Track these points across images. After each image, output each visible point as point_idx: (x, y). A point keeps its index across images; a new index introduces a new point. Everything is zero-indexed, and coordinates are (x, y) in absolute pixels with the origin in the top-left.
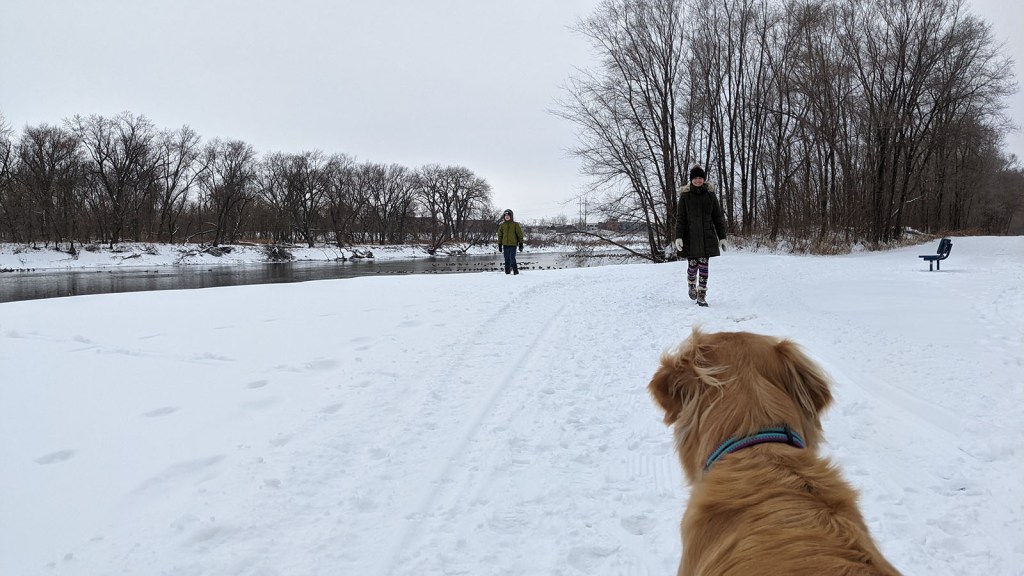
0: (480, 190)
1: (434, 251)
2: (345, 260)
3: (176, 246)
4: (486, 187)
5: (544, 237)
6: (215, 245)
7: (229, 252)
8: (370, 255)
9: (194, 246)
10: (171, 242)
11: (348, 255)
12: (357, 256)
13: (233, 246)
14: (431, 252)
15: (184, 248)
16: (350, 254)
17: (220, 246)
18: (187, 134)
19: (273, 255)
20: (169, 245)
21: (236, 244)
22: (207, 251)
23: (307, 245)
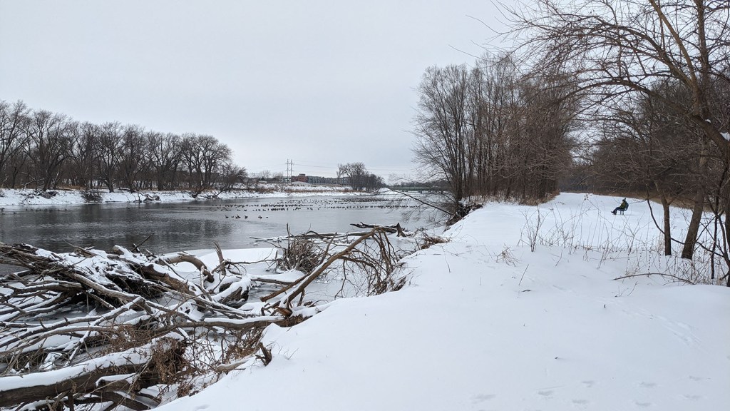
0: (224, 152)
1: (196, 196)
2: (141, 202)
3: (18, 191)
4: (228, 151)
5: (266, 186)
6: (45, 190)
7: (54, 195)
8: (158, 198)
9: (31, 191)
10: (13, 188)
11: (143, 198)
12: (149, 200)
13: (57, 191)
14: (194, 196)
15: (24, 192)
16: (145, 198)
17: (48, 191)
18: (20, 106)
19: (88, 198)
20: (12, 190)
21: (59, 189)
22: (40, 194)
23: (109, 191)
